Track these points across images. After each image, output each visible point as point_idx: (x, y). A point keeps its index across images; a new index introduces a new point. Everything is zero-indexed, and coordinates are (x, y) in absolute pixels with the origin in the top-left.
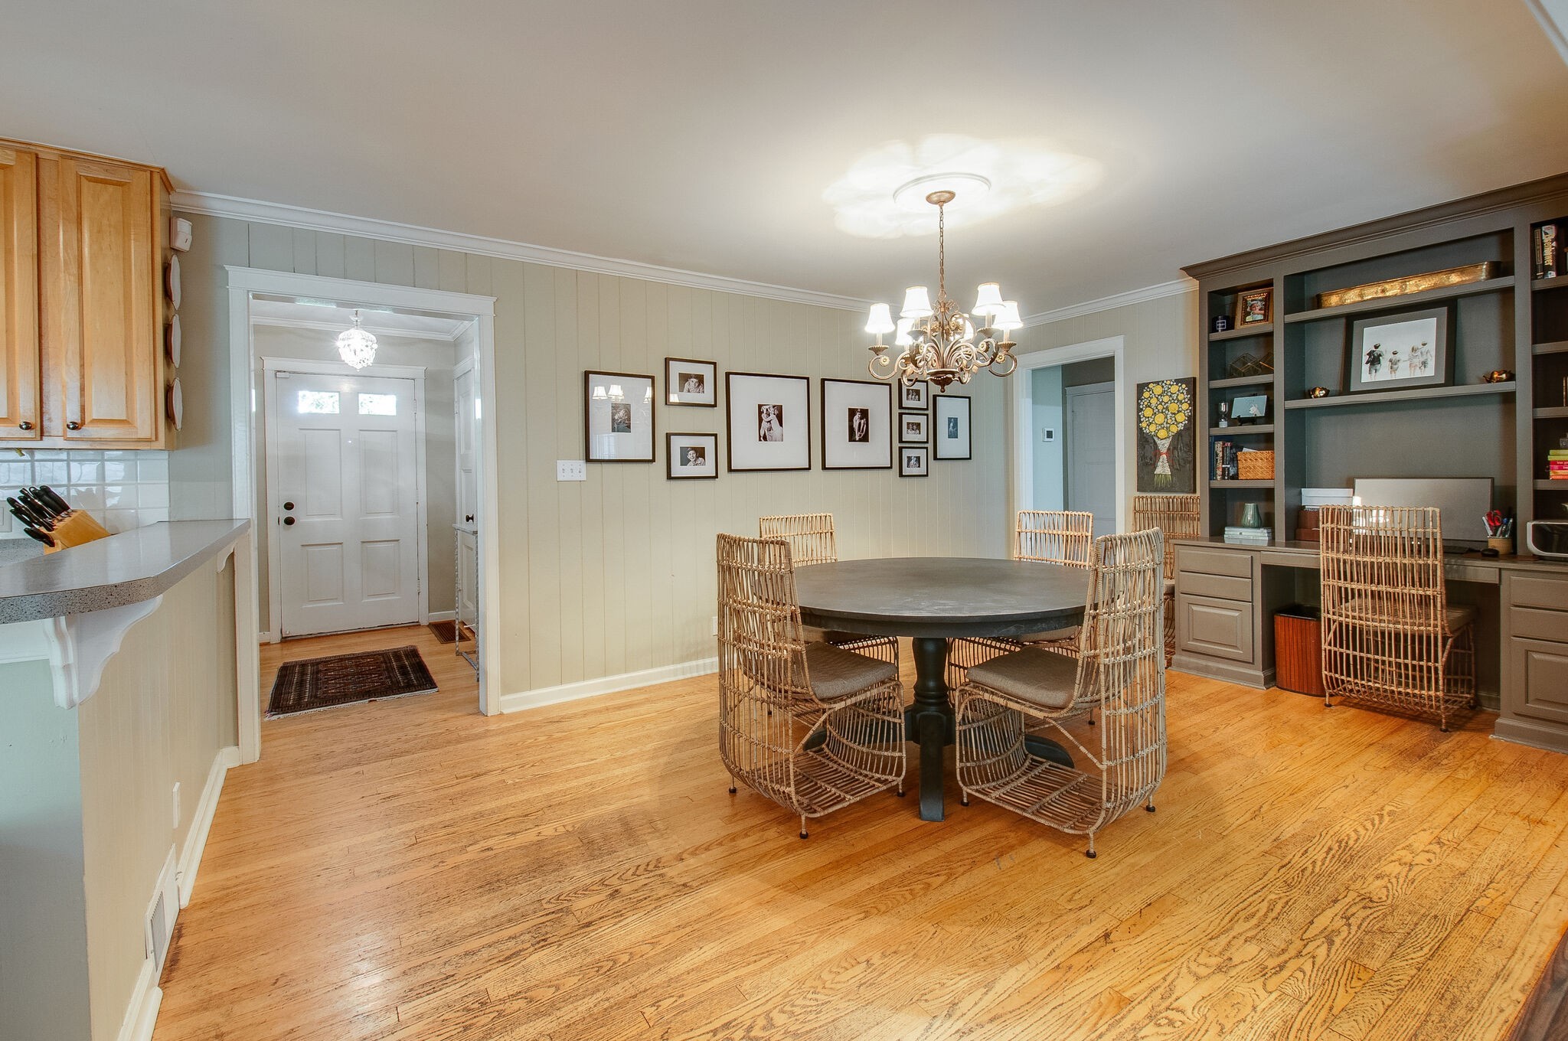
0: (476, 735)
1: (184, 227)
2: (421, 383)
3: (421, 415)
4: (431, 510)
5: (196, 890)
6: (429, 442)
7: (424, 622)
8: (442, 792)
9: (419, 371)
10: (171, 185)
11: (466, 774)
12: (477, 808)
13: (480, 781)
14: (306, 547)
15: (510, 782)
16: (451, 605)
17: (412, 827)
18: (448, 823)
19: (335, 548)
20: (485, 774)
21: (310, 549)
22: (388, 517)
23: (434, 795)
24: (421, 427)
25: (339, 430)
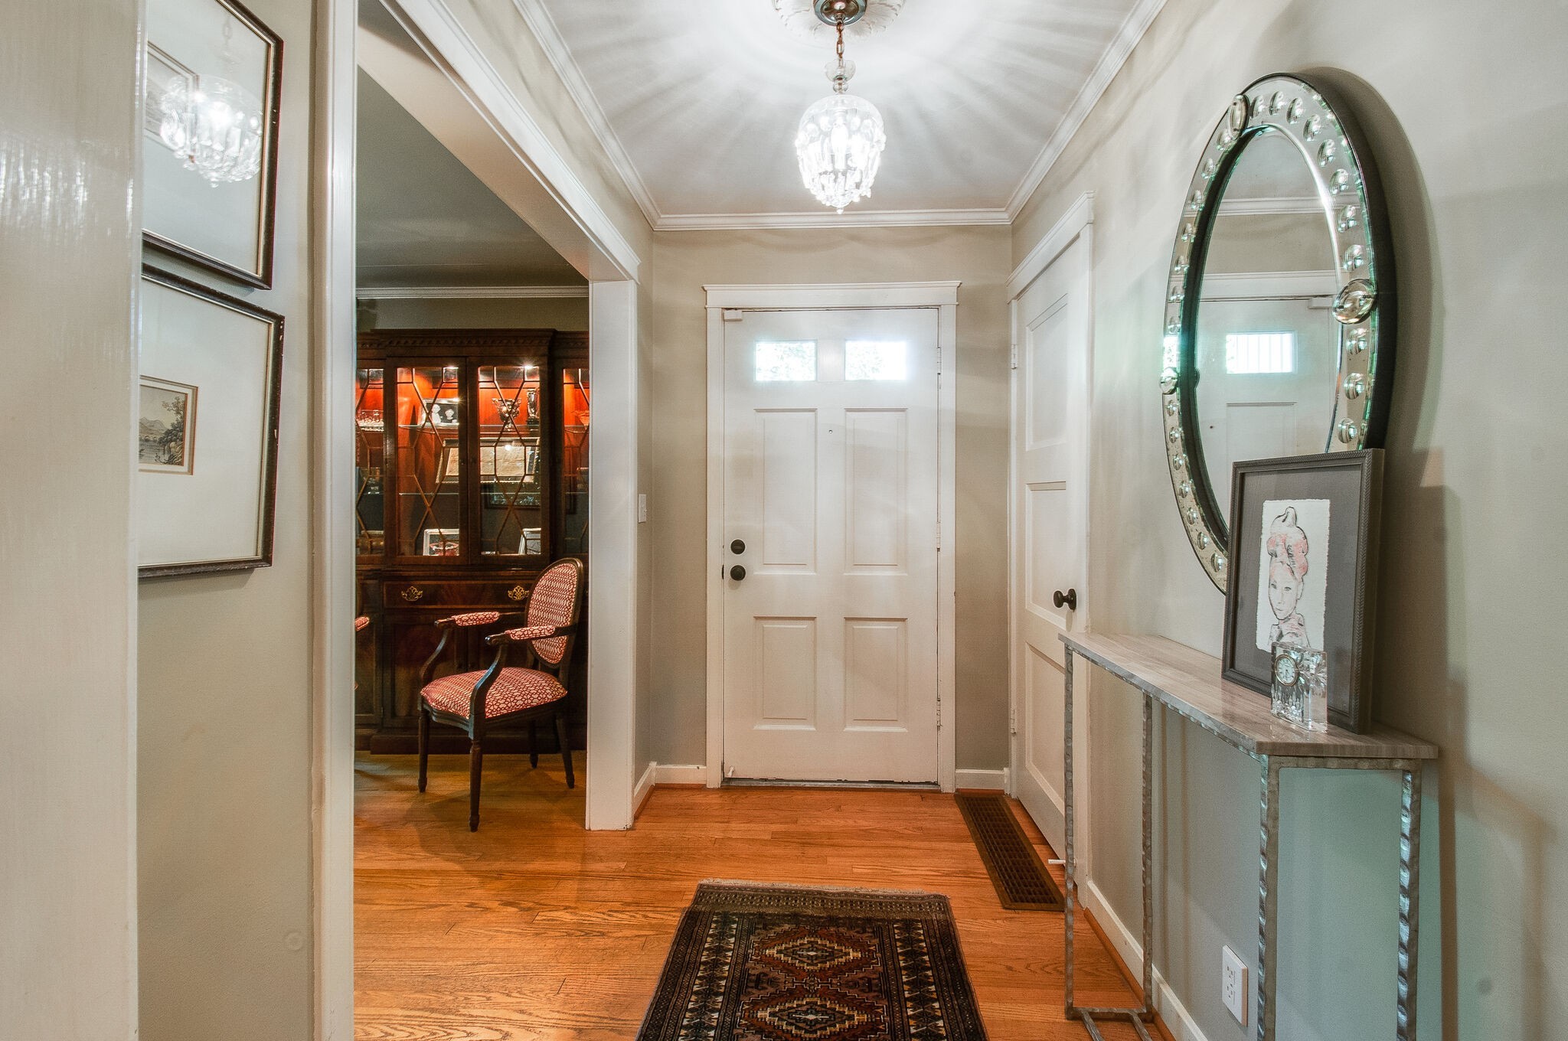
2: (949, 314)
3: (949, 376)
4: (962, 562)
6: (964, 430)
7: (948, 787)
9: (945, 290)
14: (763, 622)
16: (1001, 759)
19: (804, 626)
21: (768, 625)
22: (889, 573)
24: (949, 401)
25: (813, 410)
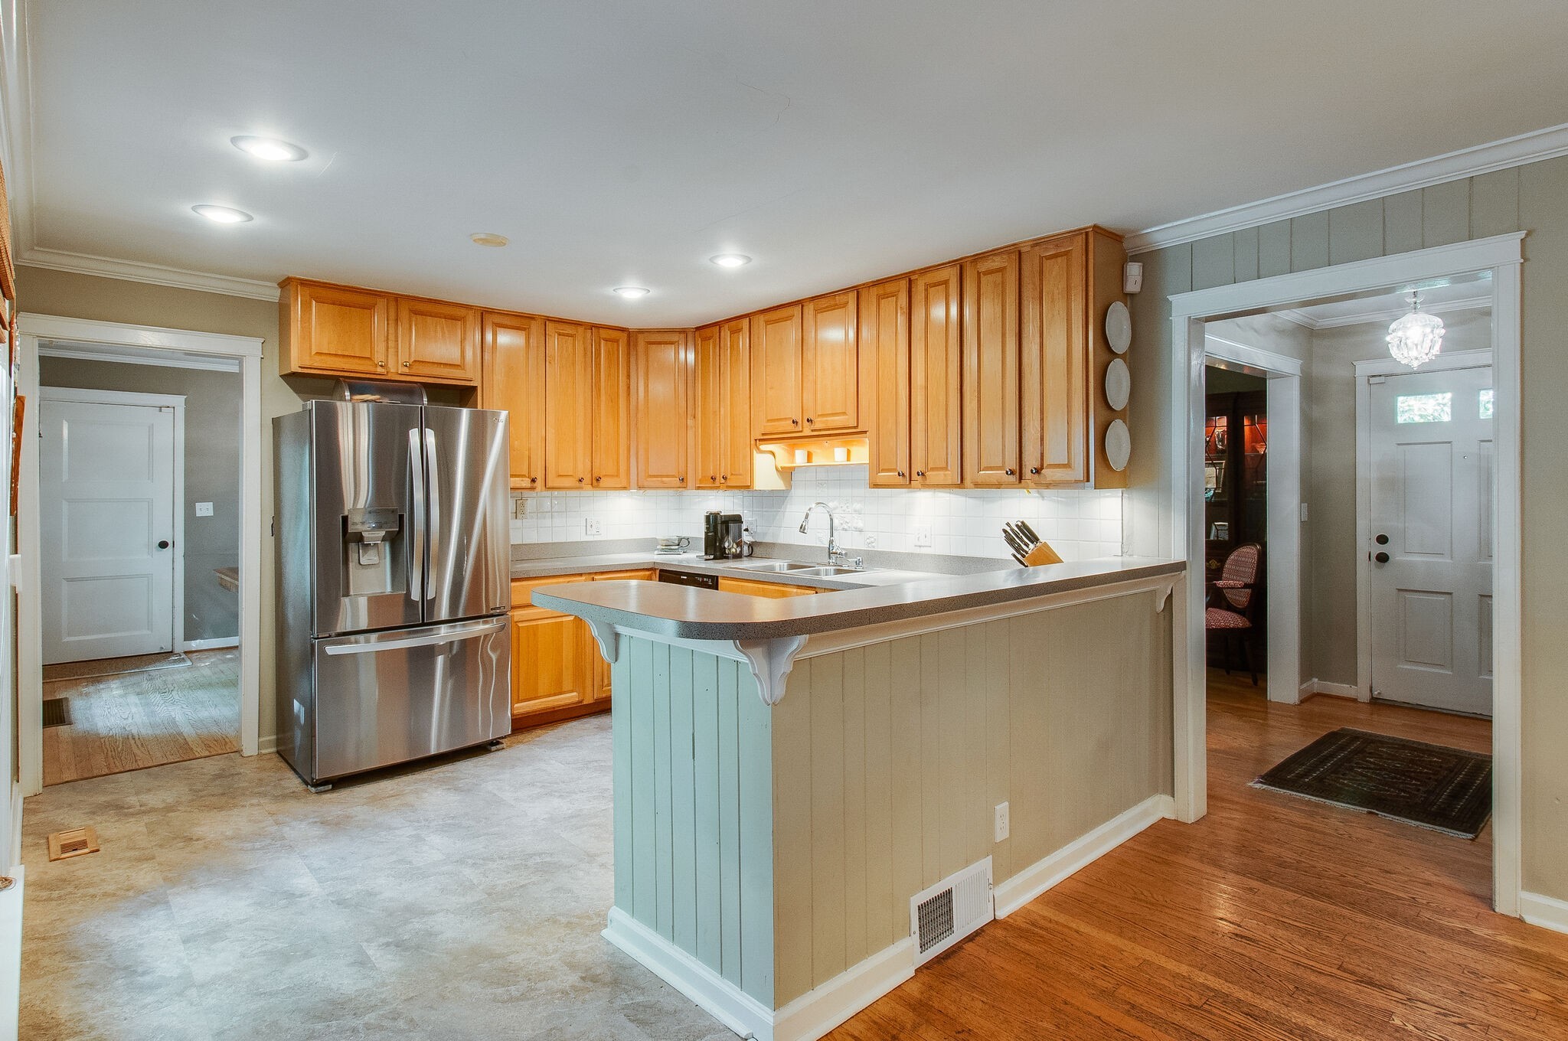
0: (1441, 927)
1: (1134, 270)
5: (1024, 912)
8: (1299, 972)
10: (1117, 235)
11: (1357, 969)
12: (1311, 1022)
13: (1360, 992)
14: (1405, 594)
15: (1397, 1022)
17: (1217, 986)
18: (1257, 1012)
19: (1442, 598)
20: (1380, 987)
21: (1408, 595)
23: (1288, 968)
25: (1449, 442)
